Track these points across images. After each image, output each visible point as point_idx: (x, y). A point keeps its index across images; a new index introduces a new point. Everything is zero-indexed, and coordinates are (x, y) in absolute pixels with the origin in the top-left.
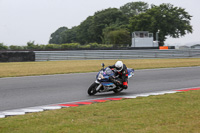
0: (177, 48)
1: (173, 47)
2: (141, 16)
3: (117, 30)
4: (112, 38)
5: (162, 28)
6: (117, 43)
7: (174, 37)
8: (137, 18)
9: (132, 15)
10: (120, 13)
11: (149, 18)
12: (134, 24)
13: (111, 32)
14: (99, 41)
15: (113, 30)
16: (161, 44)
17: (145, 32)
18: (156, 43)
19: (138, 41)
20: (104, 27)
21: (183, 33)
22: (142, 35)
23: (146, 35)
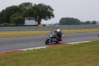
0: (47, 25)
1: (45, 25)
2: (29, 10)
3: (17, 16)
4: (15, 20)
5: (39, 15)
6: (17, 23)
7: (45, 20)
8: (27, 11)
9: (24, 9)
10: (19, 8)
11: (33, 11)
12: (26, 13)
13: (14, 18)
14: (9, 22)
15: (15, 16)
16: (39, 23)
17: (31, 18)
18: (36, 23)
19: (28, 22)
20: (11, 15)
21: (50, 18)
22: (29, 19)
23: (32, 19)
